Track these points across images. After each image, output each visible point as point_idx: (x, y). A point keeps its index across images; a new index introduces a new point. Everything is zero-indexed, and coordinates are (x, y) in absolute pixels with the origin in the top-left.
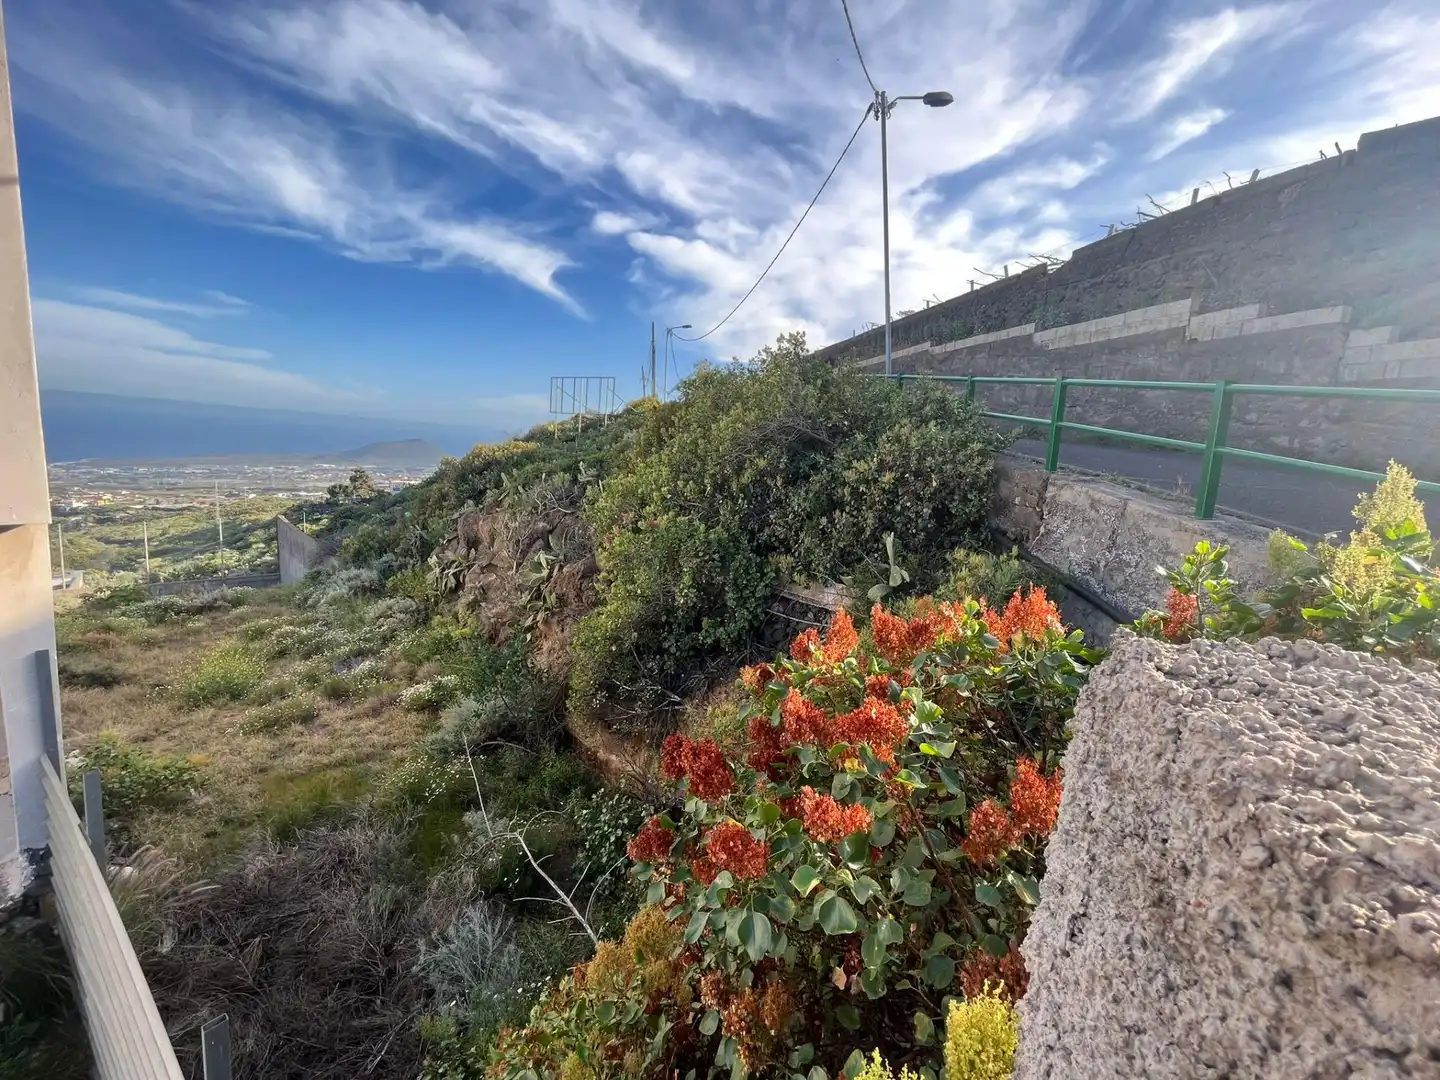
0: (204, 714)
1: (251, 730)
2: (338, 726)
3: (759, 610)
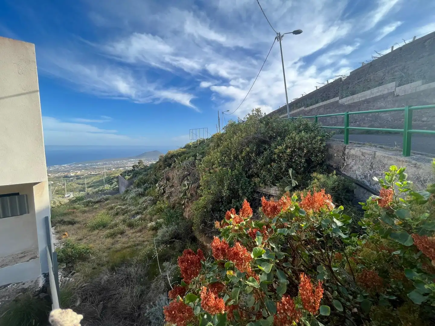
0: (96, 232)
1: (107, 237)
2: (130, 235)
3: (250, 196)
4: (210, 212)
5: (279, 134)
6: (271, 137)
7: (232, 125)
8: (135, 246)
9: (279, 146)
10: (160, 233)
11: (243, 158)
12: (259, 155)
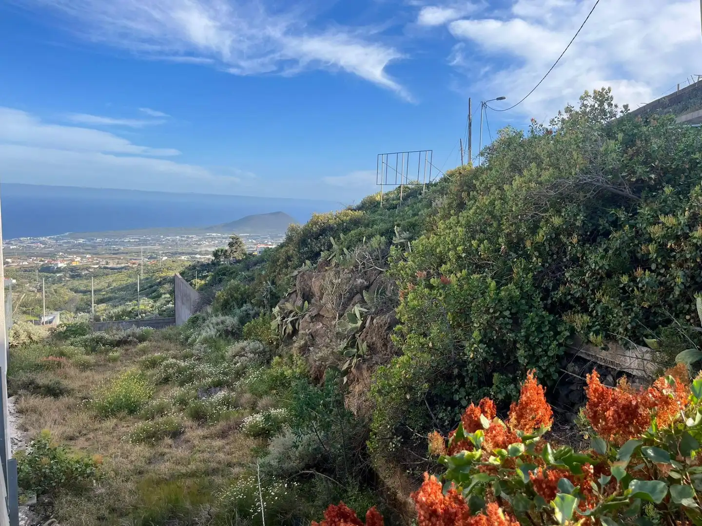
0: (110, 423)
1: (138, 440)
2: (196, 442)
3: (552, 369)
4: (423, 403)
5: (668, 175)
6: (640, 186)
7: (508, 143)
8: (207, 473)
9: (666, 214)
10: (276, 445)
11: (537, 247)
12: (594, 240)
